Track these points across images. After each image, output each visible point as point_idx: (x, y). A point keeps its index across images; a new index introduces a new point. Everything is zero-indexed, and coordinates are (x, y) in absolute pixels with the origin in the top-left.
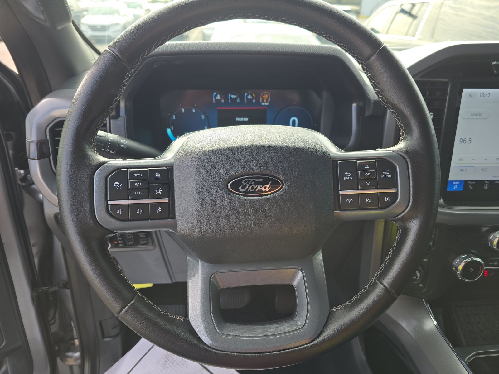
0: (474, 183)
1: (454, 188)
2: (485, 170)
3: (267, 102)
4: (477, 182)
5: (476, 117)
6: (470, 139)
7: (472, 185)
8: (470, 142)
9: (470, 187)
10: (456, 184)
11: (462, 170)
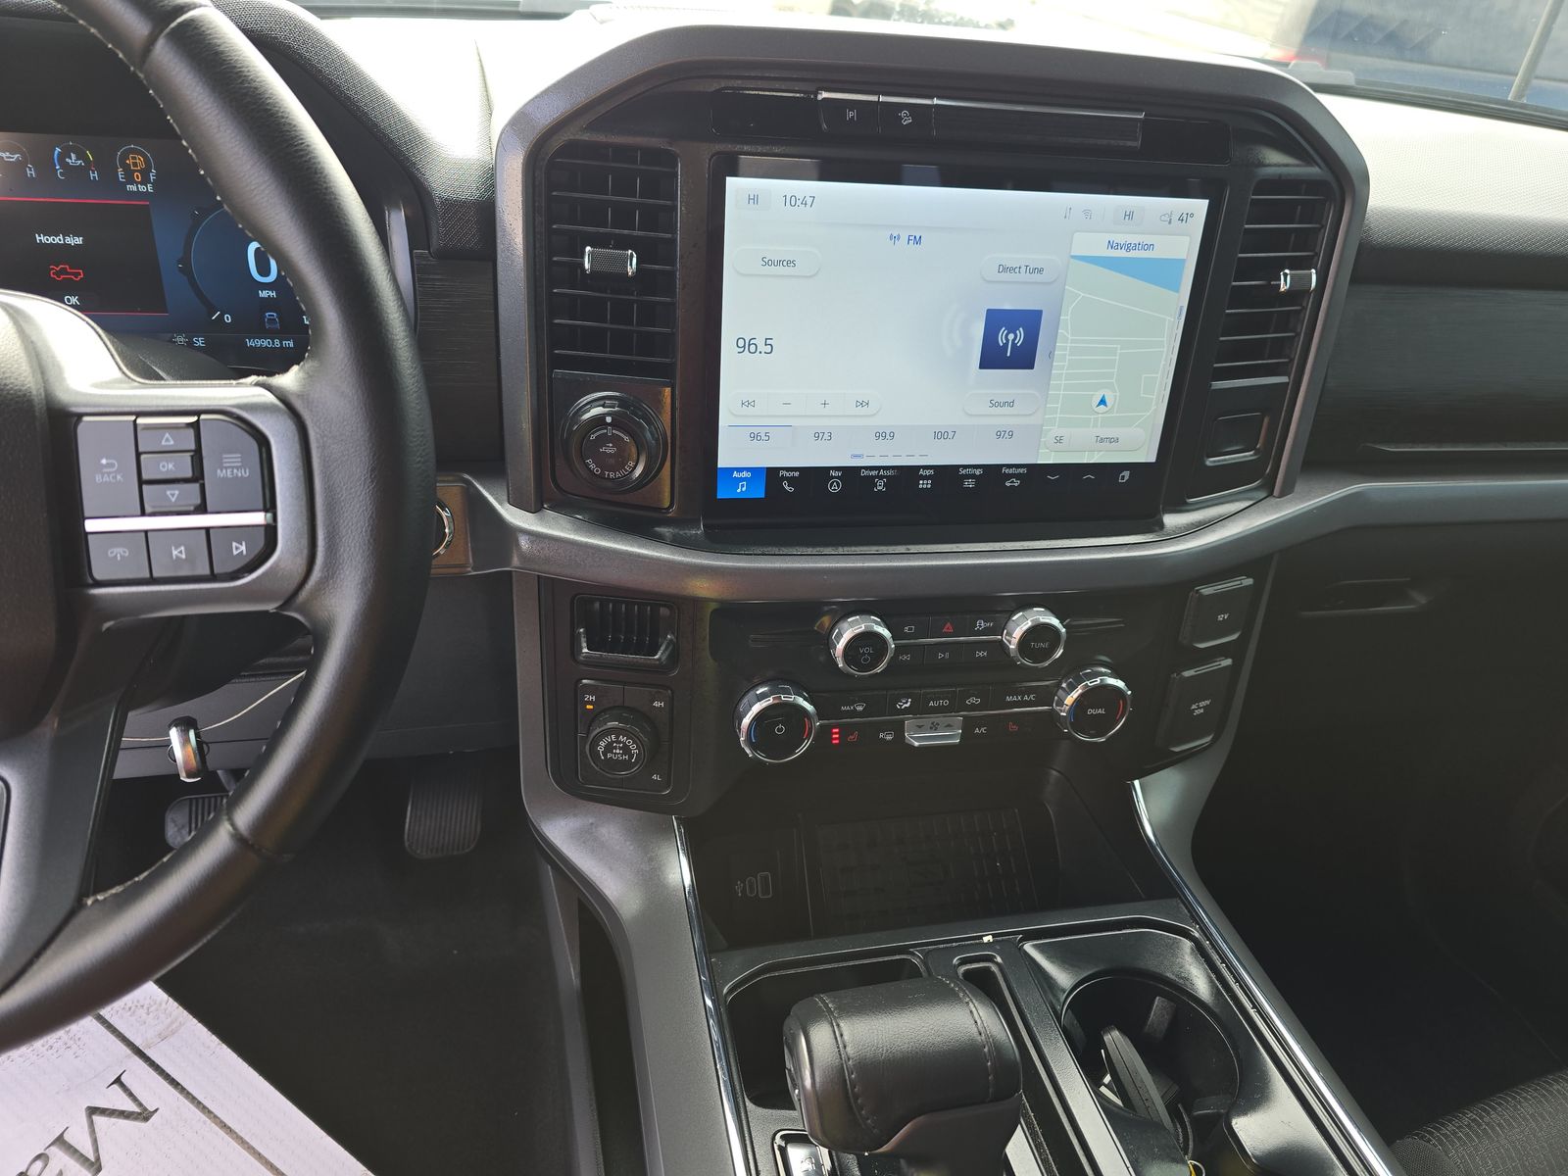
0: (797, 474)
1: (739, 491)
2: (826, 436)
3: (145, 181)
4: (804, 471)
5: (781, 270)
6: (768, 342)
7: (791, 481)
8: (769, 349)
9: (787, 488)
10: (742, 479)
11: (755, 437)
